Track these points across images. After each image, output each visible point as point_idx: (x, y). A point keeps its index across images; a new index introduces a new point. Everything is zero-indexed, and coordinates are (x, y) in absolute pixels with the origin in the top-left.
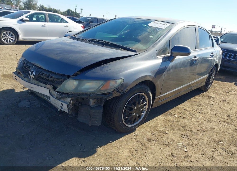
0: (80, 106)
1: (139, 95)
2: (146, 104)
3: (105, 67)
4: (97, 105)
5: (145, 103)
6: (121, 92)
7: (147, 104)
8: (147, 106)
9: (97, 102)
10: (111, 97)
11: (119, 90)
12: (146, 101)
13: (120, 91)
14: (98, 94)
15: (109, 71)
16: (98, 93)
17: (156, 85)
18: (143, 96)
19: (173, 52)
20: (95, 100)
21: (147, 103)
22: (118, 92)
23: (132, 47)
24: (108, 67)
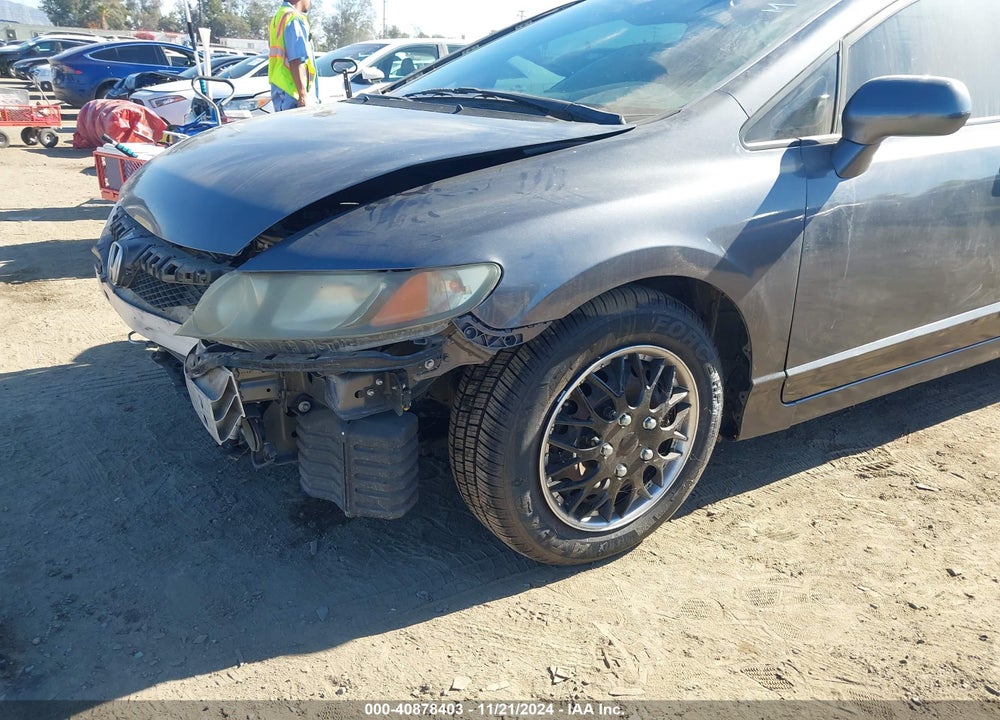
0: (303, 414)
1: (633, 356)
2: (683, 405)
3: (412, 203)
4: (374, 411)
5: (676, 398)
6: (494, 339)
7: (689, 405)
8: (693, 413)
9: (371, 393)
10: (432, 364)
11: (477, 326)
12: (681, 388)
13: (486, 331)
14: (359, 347)
15: (422, 225)
16: (362, 343)
17: (742, 305)
18: (657, 361)
19: (854, 116)
20: (361, 383)
21: (694, 400)
22: (472, 335)
23: (608, 104)
24: (426, 202)
